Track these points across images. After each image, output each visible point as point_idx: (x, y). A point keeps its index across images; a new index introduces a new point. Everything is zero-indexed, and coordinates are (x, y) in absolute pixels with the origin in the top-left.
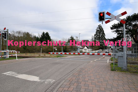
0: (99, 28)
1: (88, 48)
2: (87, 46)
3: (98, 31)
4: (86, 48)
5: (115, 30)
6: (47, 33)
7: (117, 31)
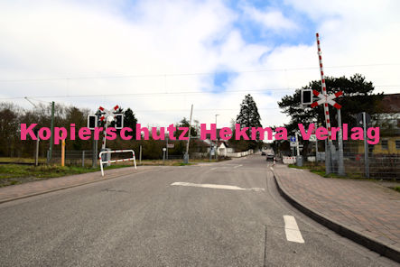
0: (248, 102)
1: (226, 147)
2: (224, 143)
3: (245, 107)
4: (222, 146)
5: (288, 108)
6: (129, 110)
7: (291, 111)
